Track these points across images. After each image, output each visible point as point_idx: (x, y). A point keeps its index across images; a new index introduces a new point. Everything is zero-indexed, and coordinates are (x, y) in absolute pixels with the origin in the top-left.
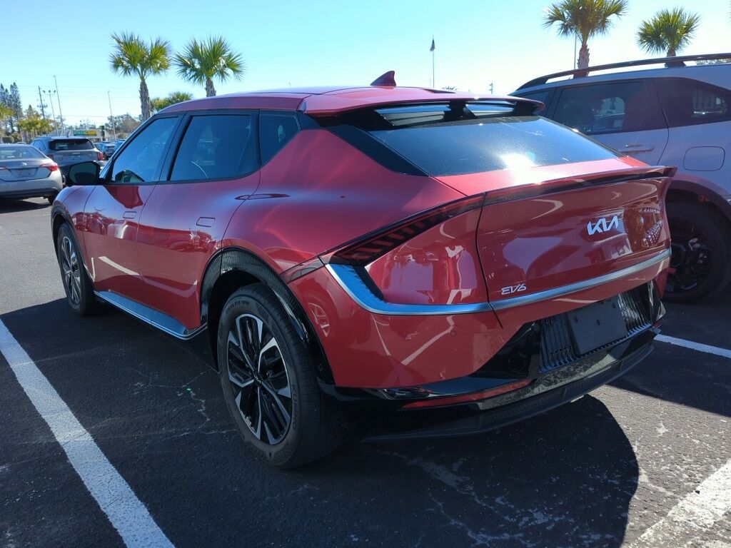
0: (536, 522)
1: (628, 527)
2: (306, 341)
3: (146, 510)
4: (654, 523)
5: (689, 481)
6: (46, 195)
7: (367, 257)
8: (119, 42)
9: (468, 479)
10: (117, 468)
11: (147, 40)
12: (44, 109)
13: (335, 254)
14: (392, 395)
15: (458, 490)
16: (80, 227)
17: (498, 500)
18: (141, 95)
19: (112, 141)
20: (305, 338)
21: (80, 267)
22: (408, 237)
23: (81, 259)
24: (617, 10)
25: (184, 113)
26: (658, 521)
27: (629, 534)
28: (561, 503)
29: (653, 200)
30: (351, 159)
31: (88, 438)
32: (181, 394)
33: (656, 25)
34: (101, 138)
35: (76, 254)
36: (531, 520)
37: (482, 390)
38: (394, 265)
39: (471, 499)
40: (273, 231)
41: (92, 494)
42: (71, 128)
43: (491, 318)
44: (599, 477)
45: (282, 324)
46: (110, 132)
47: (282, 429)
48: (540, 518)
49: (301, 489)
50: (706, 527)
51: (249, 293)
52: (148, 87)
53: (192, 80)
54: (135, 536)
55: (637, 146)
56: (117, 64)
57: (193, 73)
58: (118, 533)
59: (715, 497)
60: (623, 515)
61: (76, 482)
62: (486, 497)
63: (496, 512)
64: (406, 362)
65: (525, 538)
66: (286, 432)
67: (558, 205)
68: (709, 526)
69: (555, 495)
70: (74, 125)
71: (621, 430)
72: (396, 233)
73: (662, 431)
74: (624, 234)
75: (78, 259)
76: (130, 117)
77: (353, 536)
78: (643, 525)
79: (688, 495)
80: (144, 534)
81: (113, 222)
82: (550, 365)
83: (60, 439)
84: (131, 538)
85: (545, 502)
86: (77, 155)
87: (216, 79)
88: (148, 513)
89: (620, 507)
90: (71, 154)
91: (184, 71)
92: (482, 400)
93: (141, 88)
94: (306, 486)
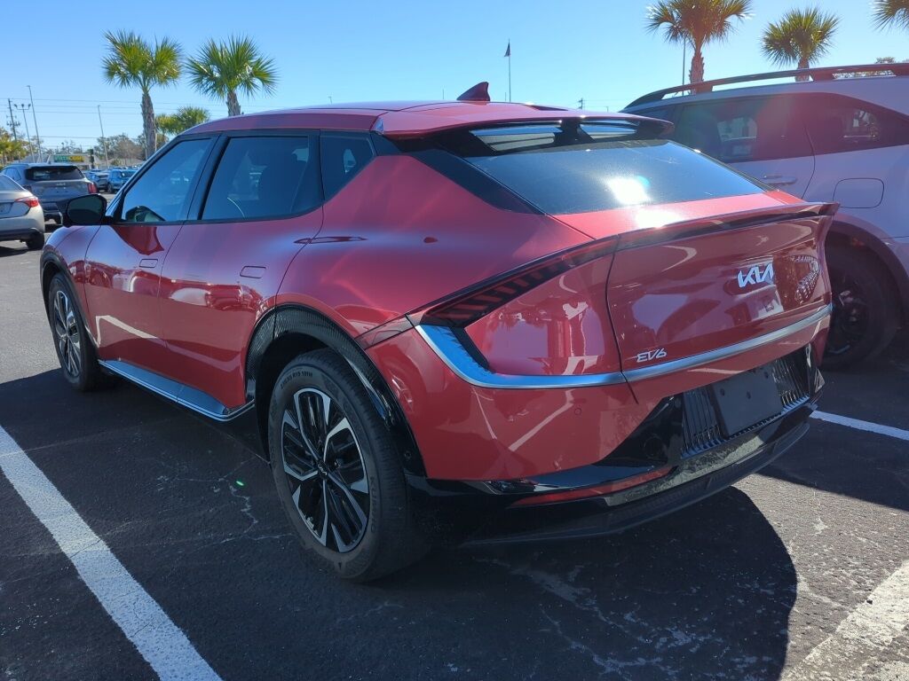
0: (676, 642)
1: (789, 647)
2: (389, 421)
3: (185, 638)
4: (821, 641)
5: (859, 589)
6: (23, 238)
7: (467, 316)
8: (114, 42)
9: (589, 590)
10: (143, 585)
11: (152, 41)
12: (16, 128)
13: (428, 313)
14: (499, 488)
15: (577, 606)
16: (81, 278)
17: (628, 616)
18: (144, 111)
19: (104, 169)
20: (389, 418)
21: (80, 329)
22: (521, 291)
23: (81, 319)
24: (738, 10)
25: (219, 134)
26: (825, 638)
27: (791, 655)
28: (706, 619)
29: (810, 244)
30: (444, 193)
31: (103, 547)
32: (219, 490)
33: (785, 30)
34: (90, 165)
35: (74, 313)
36: (670, 641)
37: (609, 481)
38: (498, 324)
39: (594, 616)
40: (345, 284)
41: (114, 618)
42: (50, 152)
43: (624, 391)
44: (749, 586)
45: (357, 401)
46: (101, 157)
47: (355, 532)
48: (681, 638)
49: (380, 607)
50: (883, 644)
51: (313, 361)
52: (153, 101)
53: (210, 92)
54: (174, 670)
55: (777, 177)
56: (112, 71)
57: (211, 84)
58: (151, 667)
59: (890, 608)
60: (782, 632)
61: (92, 603)
62: (612, 613)
63: (626, 632)
64: (514, 447)
65: (664, 664)
66: (361, 537)
67: (691, 253)
68: (887, 644)
69: (697, 610)
70: (54, 148)
71: (770, 527)
72: (505, 285)
73: (820, 527)
74: (773, 285)
75: (77, 320)
76: (127, 139)
77: (451, 665)
78: (807, 644)
79: (859, 606)
80: (185, 669)
81: (119, 272)
82: (693, 449)
83: (67, 548)
84: (169, 674)
85: (685, 618)
86: (62, 186)
87: (240, 92)
88: (188, 642)
89: (778, 622)
90: (54, 186)
91: (199, 81)
92: (611, 494)
93: (143, 102)
94: (386, 604)
